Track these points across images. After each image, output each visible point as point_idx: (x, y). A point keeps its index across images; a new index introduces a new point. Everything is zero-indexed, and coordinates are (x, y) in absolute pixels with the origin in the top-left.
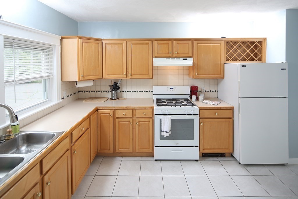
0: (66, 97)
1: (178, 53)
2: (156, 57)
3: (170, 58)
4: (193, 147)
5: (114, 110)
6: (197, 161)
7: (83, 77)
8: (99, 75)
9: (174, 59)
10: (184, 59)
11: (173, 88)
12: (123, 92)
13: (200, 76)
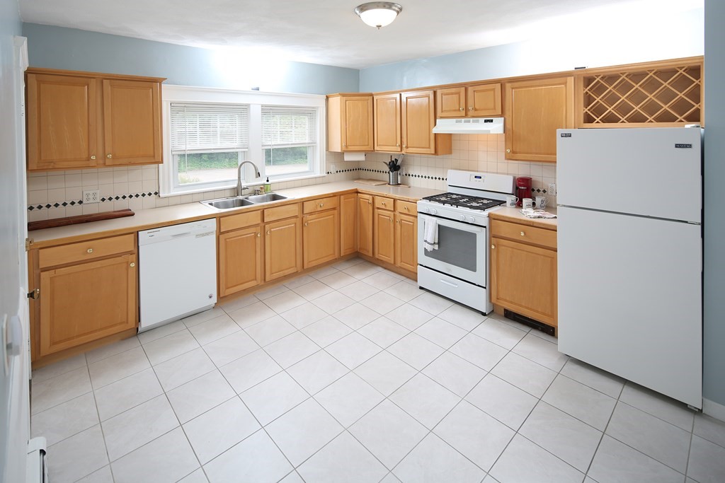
0: (335, 172)
1: (476, 110)
2: (442, 118)
3: (463, 120)
4: (475, 284)
5: (373, 196)
6: (484, 314)
7: (346, 146)
8: (368, 145)
9: (469, 122)
10: (486, 121)
11: (480, 178)
12: (409, 175)
13: (518, 156)
